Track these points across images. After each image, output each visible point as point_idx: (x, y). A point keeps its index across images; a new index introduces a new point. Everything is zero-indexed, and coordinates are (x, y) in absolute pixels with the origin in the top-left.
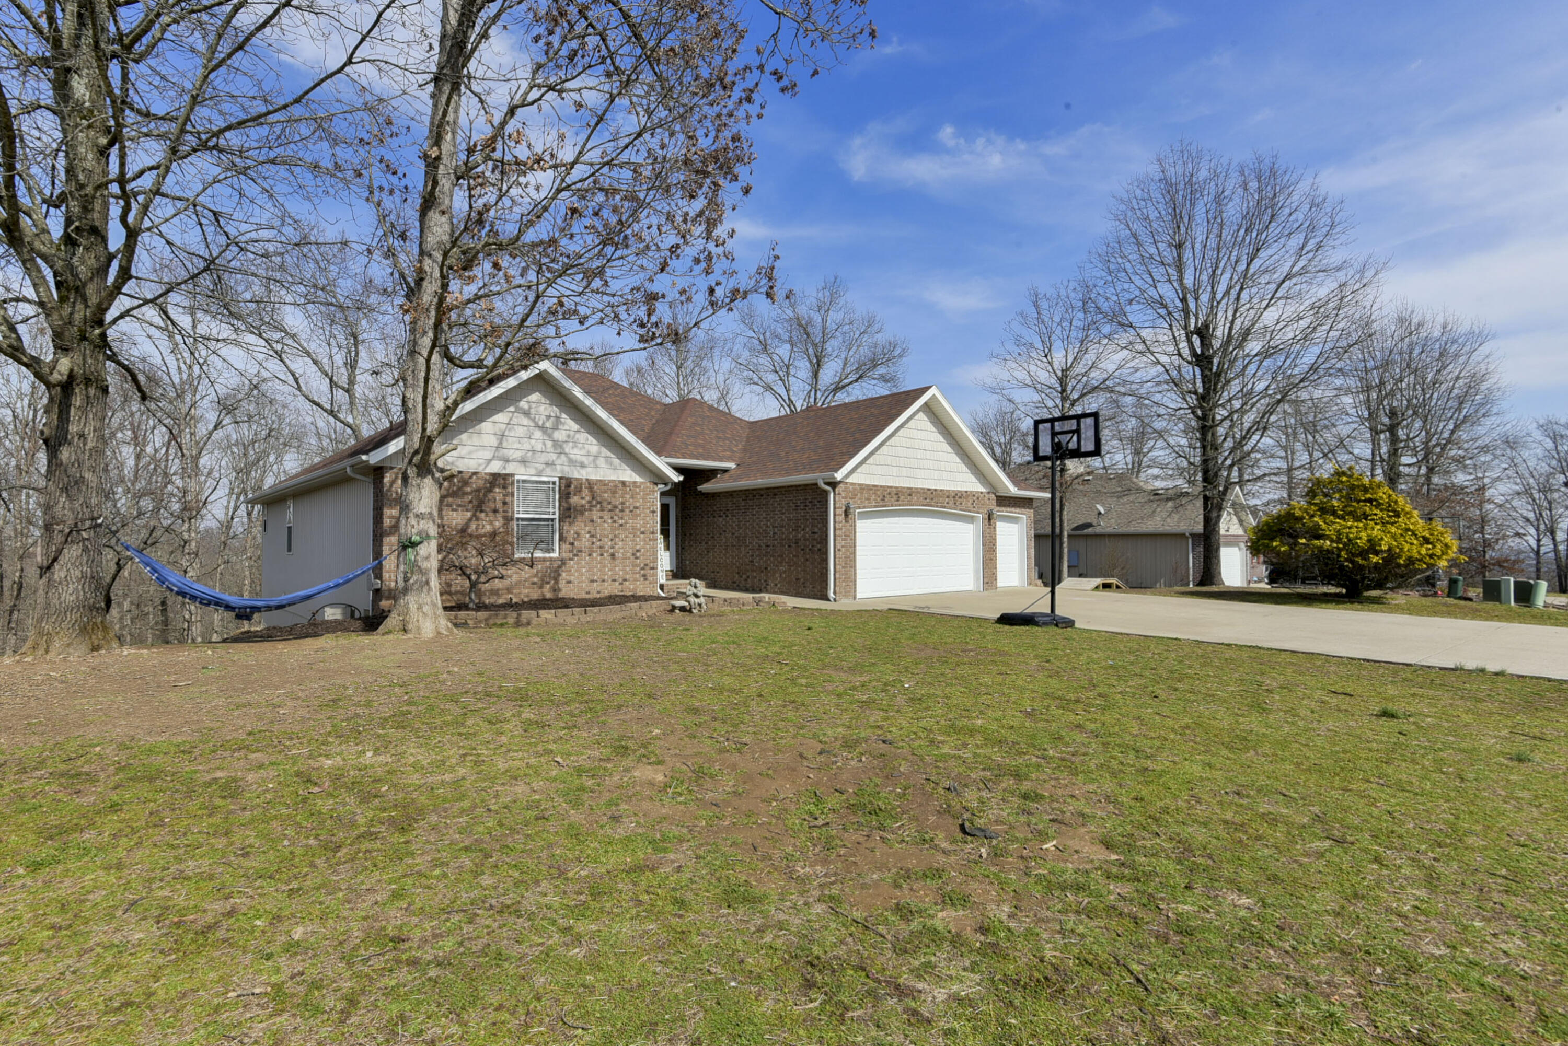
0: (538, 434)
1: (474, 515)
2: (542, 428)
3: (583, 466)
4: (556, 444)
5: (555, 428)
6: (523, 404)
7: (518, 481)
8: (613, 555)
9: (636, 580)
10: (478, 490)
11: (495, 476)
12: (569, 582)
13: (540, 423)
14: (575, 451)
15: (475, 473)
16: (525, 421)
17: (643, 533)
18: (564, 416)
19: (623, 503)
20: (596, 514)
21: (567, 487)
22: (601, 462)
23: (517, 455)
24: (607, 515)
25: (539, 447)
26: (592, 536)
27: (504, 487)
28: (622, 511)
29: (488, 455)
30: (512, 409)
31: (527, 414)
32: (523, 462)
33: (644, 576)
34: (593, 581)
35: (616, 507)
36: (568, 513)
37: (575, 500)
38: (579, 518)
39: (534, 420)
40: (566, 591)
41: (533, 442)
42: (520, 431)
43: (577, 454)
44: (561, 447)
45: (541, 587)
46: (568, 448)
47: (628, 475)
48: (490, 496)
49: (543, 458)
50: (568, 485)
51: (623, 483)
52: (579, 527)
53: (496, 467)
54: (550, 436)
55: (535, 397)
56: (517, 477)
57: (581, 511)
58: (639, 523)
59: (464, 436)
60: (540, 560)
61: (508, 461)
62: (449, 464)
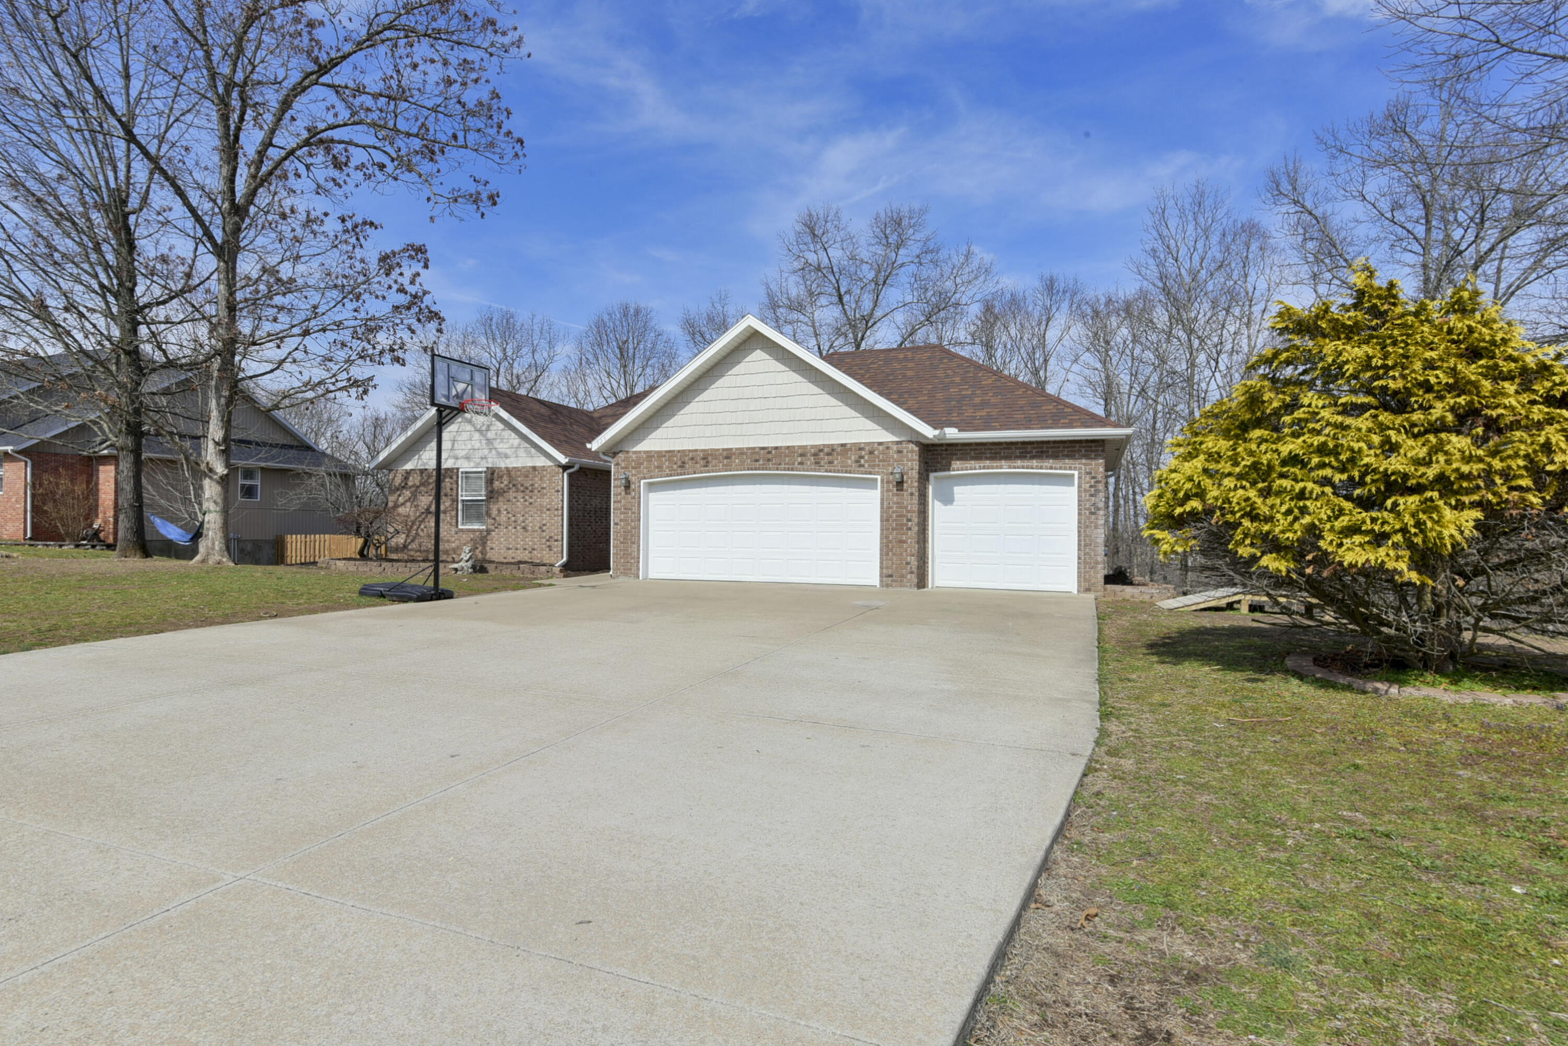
0: (477, 436)
1: (433, 498)
2: (479, 431)
3: (507, 456)
4: (489, 442)
5: (488, 430)
7: (462, 472)
8: (524, 528)
9: (542, 550)
11: (447, 470)
12: (493, 548)
13: (478, 427)
14: (501, 445)
16: (469, 427)
17: (549, 510)
19: (532, 485)
20: (511, 494)
21: (492, 475)
22: (521, 453)
23: (464, 453)
24: (520, 496)
25: (477, 445)
26: (509, 513)
27: (450, 478)
28: (532, 491)
29: (446, 455)
30: (460, 420)
32: (467, 458)
33: (549, 547)
34: (509, 549)
35: (527, 488)
36: (492, 495)
37: (496, 484)
38: (501, 499)
39: (474, 425)
40: (489, 555)
41: (473, 442)
42: (465, 436)
43: (502, 447)
44: (492, 443)
46: (497, 444)
47: (538, 460)
48: (443, 485)
49: (481, 453)
50: (492, 474)
51: (534, 468)
52: (502, 505)
53: (450, 464)
54: (485, 436)
56: (461, 470)
57: (502, 492)
58: (545, 501)
60: (474, 531)
61: (457, 458)
62: (424, 464)
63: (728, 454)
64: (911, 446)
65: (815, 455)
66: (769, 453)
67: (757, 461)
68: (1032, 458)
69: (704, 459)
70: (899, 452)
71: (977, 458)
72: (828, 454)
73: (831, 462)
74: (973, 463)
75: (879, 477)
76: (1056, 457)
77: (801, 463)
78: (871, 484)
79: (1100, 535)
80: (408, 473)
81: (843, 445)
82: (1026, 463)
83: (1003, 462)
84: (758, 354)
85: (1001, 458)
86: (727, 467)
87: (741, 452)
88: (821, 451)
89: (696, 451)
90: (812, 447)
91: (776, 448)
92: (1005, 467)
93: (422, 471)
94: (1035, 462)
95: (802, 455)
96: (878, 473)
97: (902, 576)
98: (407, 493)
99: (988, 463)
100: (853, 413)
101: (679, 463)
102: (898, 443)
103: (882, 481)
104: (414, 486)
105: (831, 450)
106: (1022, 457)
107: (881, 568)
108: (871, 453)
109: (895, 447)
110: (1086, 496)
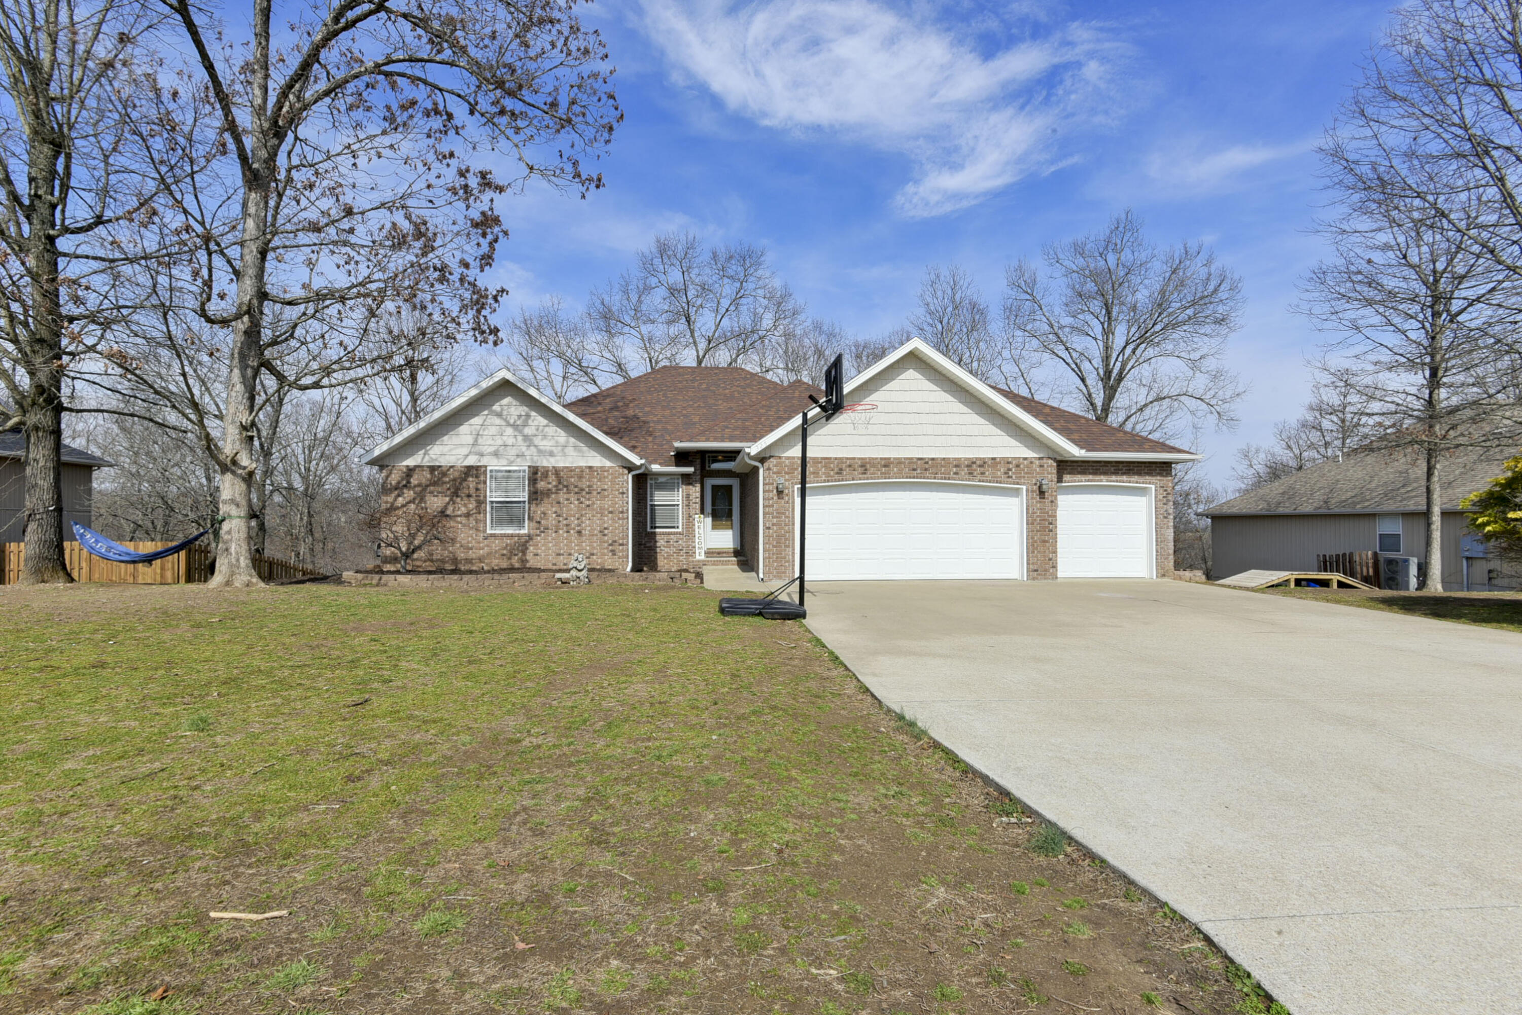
0: (509, 431)
1: (451, 500)
2: (514, 426)
3: (552, 454)
4: (526, 438)
5: (525, 425)
6: (496, 407)
7: (491, 471)
8: (579, 532)
9: (604, 554)
10: (454, 480)
11: (469, 468)
12: (536, 555)
13: (512, 422)
14: (544, 443)
15: (452, 467)
16: (498, 421)
17: (611, 512)
18: (533, 414)
19: (589, 486)
20: (562, 496)
21: (535, 474)
22: (570, 450)
23: (492, 449)
24: (573, 498)
25: (511, 441)
26: (559, 516)
27: (477, 477)
28: (589, 493)
29: (465, 451)
30: (486, 412)
31: (499, 415)
32: (496, 454)
33: (612, 551)
34: (559, 554)
35: (582, 490)
36: (535, 496)
37: (541, 485)
38: (546, 500)
39: (506, 420)
40: (532, 562)
41: (505, 438)
42: (493, 430)
43: (545, 444)
44: (531, 440)
45: (510, 558)
46: (537, 441)
47: (597, 460)
48: (464, 484)
49: (514, 451)
50: (535, 473)
51: (590, 468)
52: (547, 507)
53: (472, 461)
54: (521, 432)
55: (507, 400)
56: (489, 468)
57: (548, 493)
58: (607, 503)
59: (446, 438)
60: (512, 536)
61: (482, 455)
62: (433, 460)
63: (887, 463)
64: (1050, 462)
65: (968, 466)
66: (927, 463)
67: (914, 470)
68: (1123, 474)
69: (862, 466)
70: (1041, 466)
71: (1083, 473)
72: (980, 466)
73: (983, 473)
74: (1079, 477)
75: (1024, 487)
76: (1139, 474)
77: (956, 473)
78: (1016, 493)
79: (1170, 534)
80: (410, 471)
81: (993, 459)
82: (1119, 478)
83: (1102, 477)
84: (911, 374)
85: (1101, 474)
86: (885, 475)
87: (899, 462)
88: (974, 463)
89: (854, 459)
90: (966, 459)
91: (933, 459)
92: (1104, 481)
93: (432, 469)
94: (1125, 478)
95: (956, 466)
96: (1024, 484)
97: (1046, 570)
98: (409, 494)
99: (1091, 477)
100: (999, 432)
101: (836, 470)
102: (1040, 459)
103: (1027, 490)
104: (419, 485)
105: (983, 463)
106: (1116, 473)
107: (1028, 564)
108: (1018, 466)
109: (1037, 462)
110: (1160, 505)
